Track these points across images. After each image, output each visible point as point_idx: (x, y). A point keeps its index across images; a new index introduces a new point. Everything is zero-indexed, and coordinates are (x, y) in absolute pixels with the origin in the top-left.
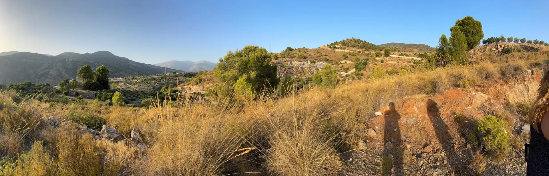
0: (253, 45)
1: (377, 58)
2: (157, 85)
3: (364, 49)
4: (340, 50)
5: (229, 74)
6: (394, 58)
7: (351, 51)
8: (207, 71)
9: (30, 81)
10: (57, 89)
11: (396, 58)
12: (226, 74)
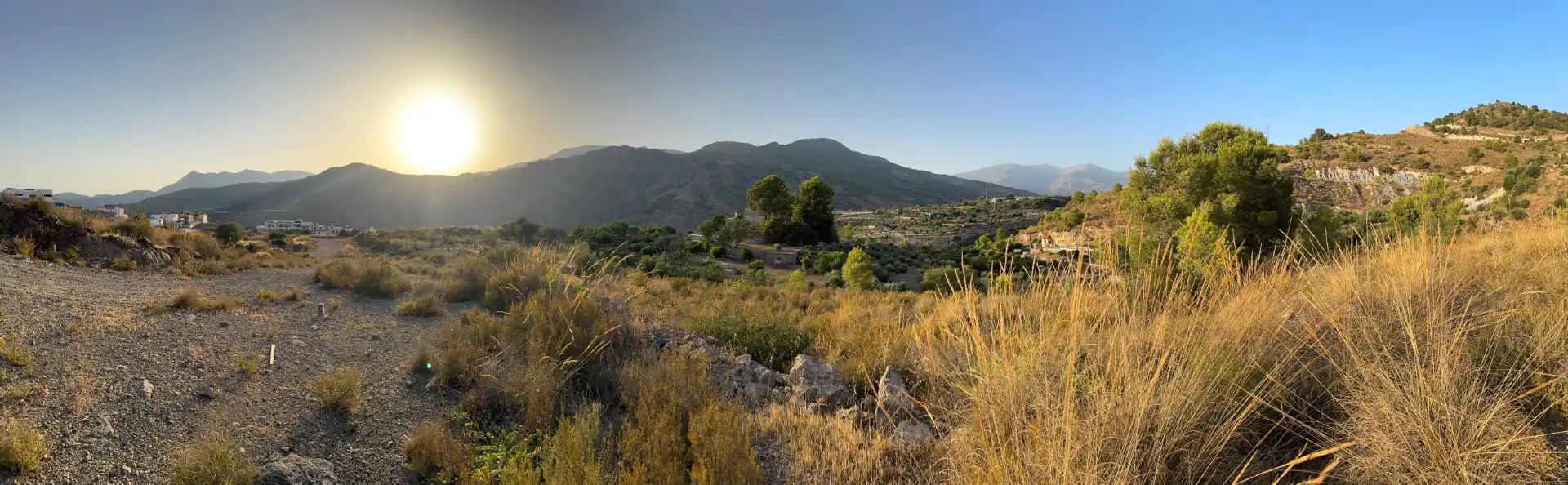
0: (1226, 122)
2: (964, 231)
3: (1531, 130)
4: (1462, 137)
5: (1163, 200)
7: (1492, 139)
8: (1097, 194)
9: (625, 220)
10: (694, 243)
12: (1153, 200)
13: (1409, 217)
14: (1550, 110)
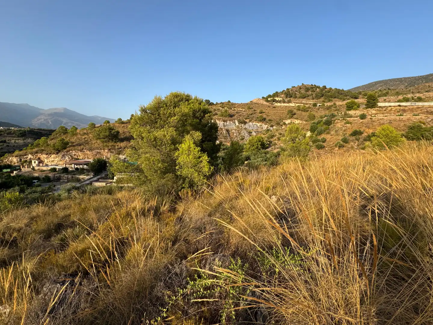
1: (352, 112)
3: (322, 99)
4: (283, 104)
6: (390, 108)
7: (300, 105)
8: (76, 128)
11: (394, 109)
13: (257, 148)
14: (333, 88)
